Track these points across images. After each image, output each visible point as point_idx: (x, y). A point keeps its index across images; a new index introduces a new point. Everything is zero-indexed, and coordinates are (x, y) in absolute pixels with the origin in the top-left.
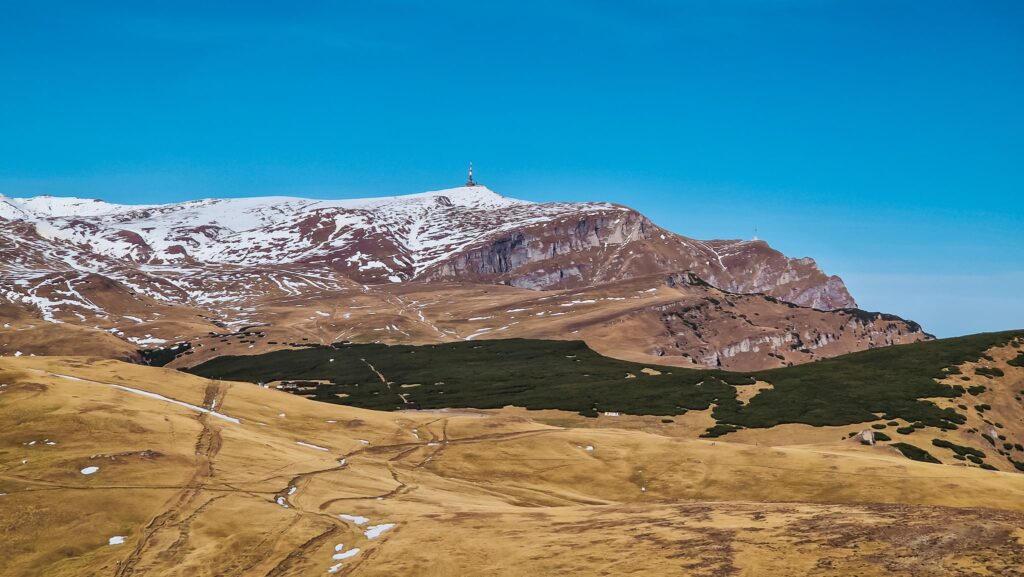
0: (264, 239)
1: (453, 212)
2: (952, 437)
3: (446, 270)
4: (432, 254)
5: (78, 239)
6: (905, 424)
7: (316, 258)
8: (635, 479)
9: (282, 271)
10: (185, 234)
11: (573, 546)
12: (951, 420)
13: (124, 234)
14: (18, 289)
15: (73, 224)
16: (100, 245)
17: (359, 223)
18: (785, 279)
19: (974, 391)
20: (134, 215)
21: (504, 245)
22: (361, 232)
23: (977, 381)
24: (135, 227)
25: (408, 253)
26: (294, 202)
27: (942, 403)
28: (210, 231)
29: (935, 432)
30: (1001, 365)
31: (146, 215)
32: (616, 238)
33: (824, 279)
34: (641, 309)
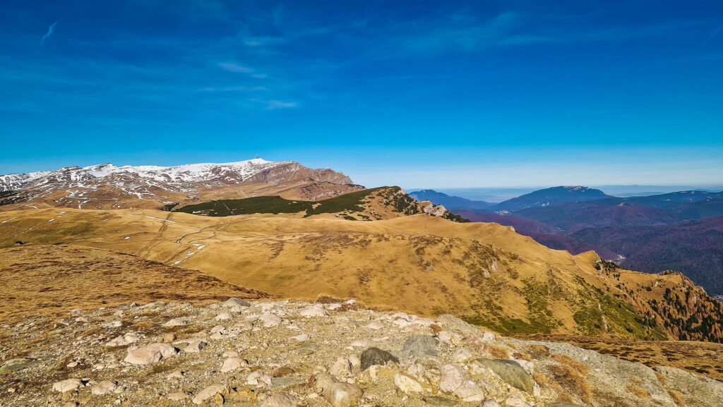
0: (202, 174)
1: (252, 165)
2: (362, 213)
3: (251, 180)
4: (246, 176)
5: (150, 177)
6: (351, 211)
7: (216, 178)
8: (277, 229)
9: (206, 182)
10: (180, 174)
11: (248, 247)
12: (362, 210)
13: (163, 175)
14: (131, 191)
15: (149, 173)
16: (157, 178)
17: (228, 169)
18: (336, 177)
19: (368, 202)
20: (166, 169)
21: (266, 173)
22: (228, 171)
23: (369, 200)
24: (167, 173)
25: (241, 176)
26: (211, 164)
27: (360, 206)
28: (187, 173)
29: (358, 213)
30: (375, 196)
31: (170, 169)
32: (293, 170)
33: (345, 177)
34: (296, 187)
